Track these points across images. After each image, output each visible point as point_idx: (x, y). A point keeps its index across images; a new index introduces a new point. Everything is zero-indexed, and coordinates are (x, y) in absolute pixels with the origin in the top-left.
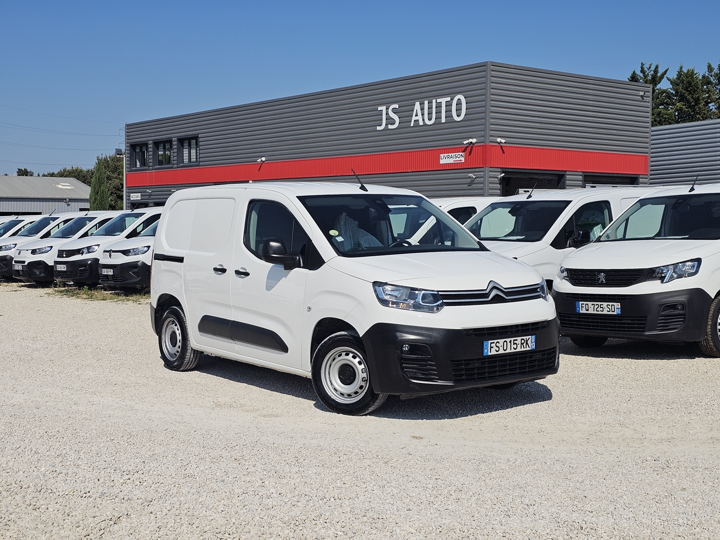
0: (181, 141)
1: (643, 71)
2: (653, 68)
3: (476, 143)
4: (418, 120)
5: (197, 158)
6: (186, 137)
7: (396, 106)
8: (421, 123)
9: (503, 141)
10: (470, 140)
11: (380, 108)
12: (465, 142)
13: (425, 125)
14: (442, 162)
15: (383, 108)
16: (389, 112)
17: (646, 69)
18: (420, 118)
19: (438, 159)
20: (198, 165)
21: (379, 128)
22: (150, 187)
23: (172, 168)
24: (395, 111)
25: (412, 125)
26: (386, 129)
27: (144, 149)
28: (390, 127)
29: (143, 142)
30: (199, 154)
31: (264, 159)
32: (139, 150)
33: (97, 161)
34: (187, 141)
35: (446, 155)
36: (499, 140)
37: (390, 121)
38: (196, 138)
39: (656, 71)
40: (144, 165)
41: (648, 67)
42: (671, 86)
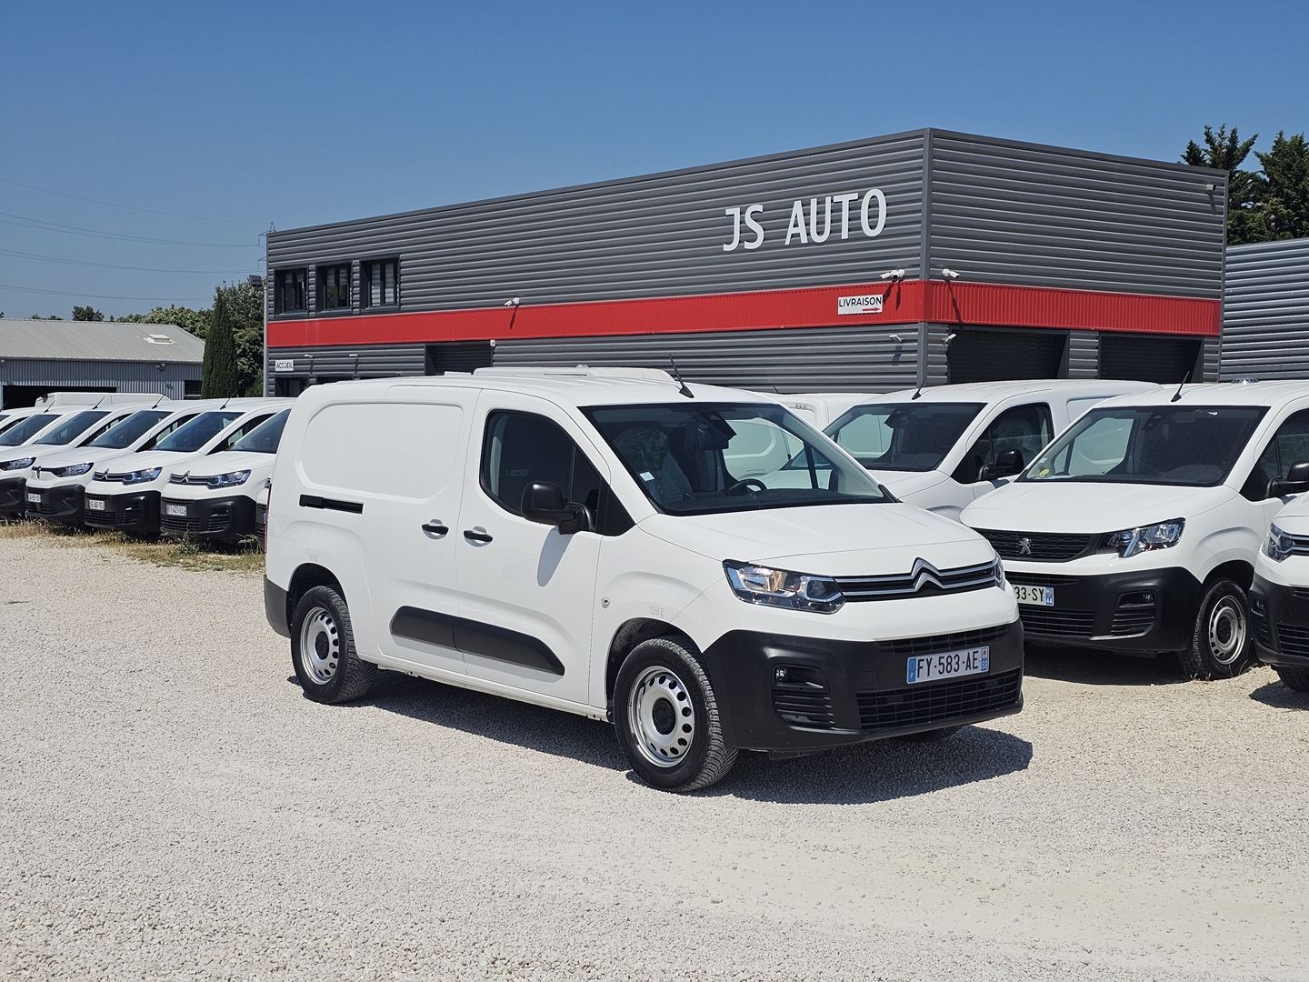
0: (367, 266)
1: (1210, 140)
2: (1228, 134)
3: (905, 277)
4: (798, 235)
5: (395, 297)
6: (375, 258)
7: (759, 207)
8: (804, 240)
9: (954, 274)
10: (894, 273)
11: (729, 211)
12: (884, 276)
13: (811, 243)
14: (841, 311)
15: (735, 211)
16: (745, 219)
17: (1215, 136)
18: (802, 230)
19: (835, 305)
20: (399, 310)
21: (727, 248)
22: (310, 348)
23: (351, 314)
24: (757, 217)
25: (787, 243)
26: (740, 250)
27: (300, 279)
28: (748, 245)
29: (298, 267)
30: (401, 290)
31: (516, 300)
32: (290, 281)
33: (217, 295)
34: (378, 267)
35: (848, 298)
36: (946, 272)
37: (748, 235)
38: (394, 261)
39: (1233, 139)
40: (302, 308)
41: (1219, 132)
42: (1262, 168)
